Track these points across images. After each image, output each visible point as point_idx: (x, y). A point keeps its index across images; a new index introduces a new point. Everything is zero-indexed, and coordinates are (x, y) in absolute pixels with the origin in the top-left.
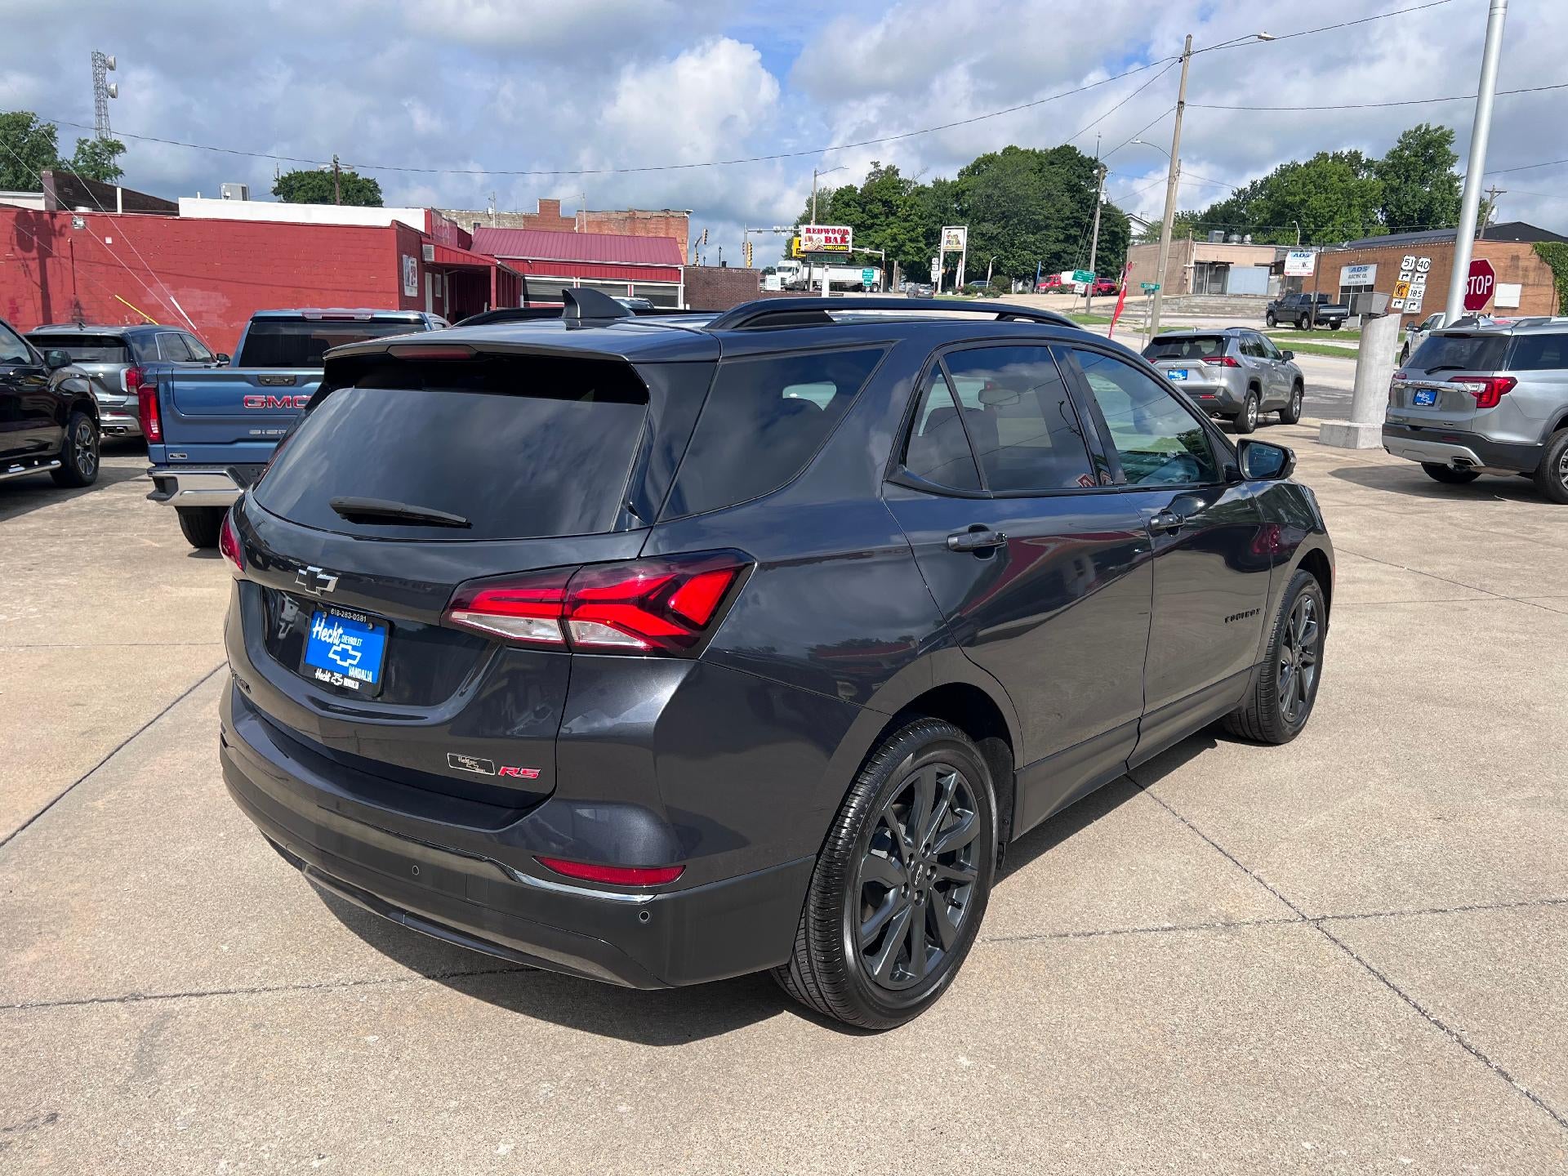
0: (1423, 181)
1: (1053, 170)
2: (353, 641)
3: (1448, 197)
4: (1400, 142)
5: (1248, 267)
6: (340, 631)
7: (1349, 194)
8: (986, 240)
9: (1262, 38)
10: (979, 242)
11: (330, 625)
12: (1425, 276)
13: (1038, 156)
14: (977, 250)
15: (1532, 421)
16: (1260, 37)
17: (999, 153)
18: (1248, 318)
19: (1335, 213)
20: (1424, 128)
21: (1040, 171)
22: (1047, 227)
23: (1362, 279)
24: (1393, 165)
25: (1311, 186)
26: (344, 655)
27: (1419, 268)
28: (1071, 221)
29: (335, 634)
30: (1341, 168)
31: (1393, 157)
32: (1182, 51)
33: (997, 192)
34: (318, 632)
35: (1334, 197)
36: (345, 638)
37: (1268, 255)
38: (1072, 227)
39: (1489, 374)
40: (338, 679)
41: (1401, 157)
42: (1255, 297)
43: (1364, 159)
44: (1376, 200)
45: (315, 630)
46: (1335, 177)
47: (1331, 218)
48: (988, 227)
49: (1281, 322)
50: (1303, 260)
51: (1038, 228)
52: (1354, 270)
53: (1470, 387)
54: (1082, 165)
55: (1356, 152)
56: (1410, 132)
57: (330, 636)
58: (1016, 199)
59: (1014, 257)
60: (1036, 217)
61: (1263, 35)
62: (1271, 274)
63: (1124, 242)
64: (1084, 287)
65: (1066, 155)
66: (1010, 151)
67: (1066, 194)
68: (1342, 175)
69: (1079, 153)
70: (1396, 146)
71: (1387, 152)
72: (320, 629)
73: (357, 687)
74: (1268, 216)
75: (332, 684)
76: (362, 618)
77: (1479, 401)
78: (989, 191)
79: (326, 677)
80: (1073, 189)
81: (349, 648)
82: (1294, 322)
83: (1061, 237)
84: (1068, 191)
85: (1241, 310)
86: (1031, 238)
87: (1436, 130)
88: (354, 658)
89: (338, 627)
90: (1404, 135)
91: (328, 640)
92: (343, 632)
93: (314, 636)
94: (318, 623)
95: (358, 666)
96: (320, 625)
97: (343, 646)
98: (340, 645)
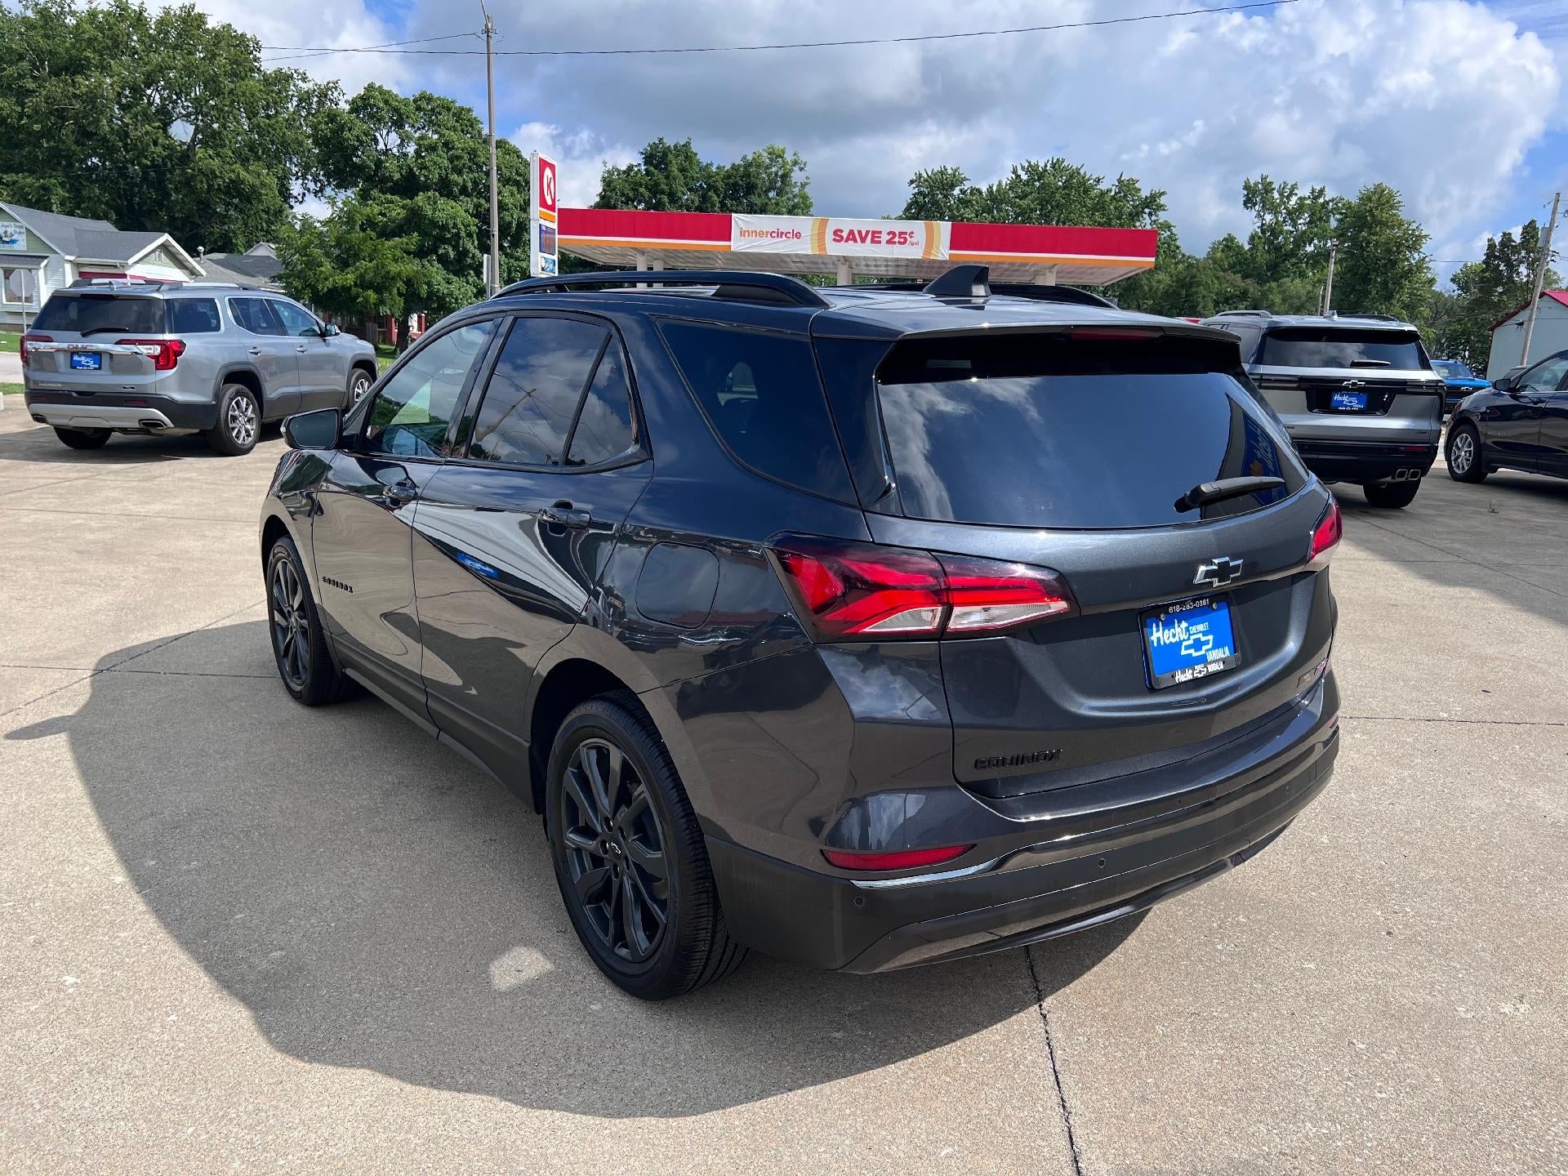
2: (1201, 627)
6: (1184, 624)
11: (1168, 624)
15: (204, 381)
26: (1198, 645)
29: (1178, 630)
34: (1158, 639)
36: (1193, 629)
39: (160, 337)
40: (1199, 671)
45: (1154, 638)
53: (143, 349)
57: (1174, 636)
72: (1160, 634)
73: (1222, 667)
75: (1197, 679)
76: (1204, 602)
77: (157, 362)
79: (1187, 676)
81: (1200, 635)
88: (1207, 642)
89: (1180, 622)
91: (1173, 640)
92: (1186, 625)
93: (1155, 644)
94: (1154, 629)
95: (1214, 648)
96: (1158, 631)
97: (1192, 637)
98: (1189, 639)
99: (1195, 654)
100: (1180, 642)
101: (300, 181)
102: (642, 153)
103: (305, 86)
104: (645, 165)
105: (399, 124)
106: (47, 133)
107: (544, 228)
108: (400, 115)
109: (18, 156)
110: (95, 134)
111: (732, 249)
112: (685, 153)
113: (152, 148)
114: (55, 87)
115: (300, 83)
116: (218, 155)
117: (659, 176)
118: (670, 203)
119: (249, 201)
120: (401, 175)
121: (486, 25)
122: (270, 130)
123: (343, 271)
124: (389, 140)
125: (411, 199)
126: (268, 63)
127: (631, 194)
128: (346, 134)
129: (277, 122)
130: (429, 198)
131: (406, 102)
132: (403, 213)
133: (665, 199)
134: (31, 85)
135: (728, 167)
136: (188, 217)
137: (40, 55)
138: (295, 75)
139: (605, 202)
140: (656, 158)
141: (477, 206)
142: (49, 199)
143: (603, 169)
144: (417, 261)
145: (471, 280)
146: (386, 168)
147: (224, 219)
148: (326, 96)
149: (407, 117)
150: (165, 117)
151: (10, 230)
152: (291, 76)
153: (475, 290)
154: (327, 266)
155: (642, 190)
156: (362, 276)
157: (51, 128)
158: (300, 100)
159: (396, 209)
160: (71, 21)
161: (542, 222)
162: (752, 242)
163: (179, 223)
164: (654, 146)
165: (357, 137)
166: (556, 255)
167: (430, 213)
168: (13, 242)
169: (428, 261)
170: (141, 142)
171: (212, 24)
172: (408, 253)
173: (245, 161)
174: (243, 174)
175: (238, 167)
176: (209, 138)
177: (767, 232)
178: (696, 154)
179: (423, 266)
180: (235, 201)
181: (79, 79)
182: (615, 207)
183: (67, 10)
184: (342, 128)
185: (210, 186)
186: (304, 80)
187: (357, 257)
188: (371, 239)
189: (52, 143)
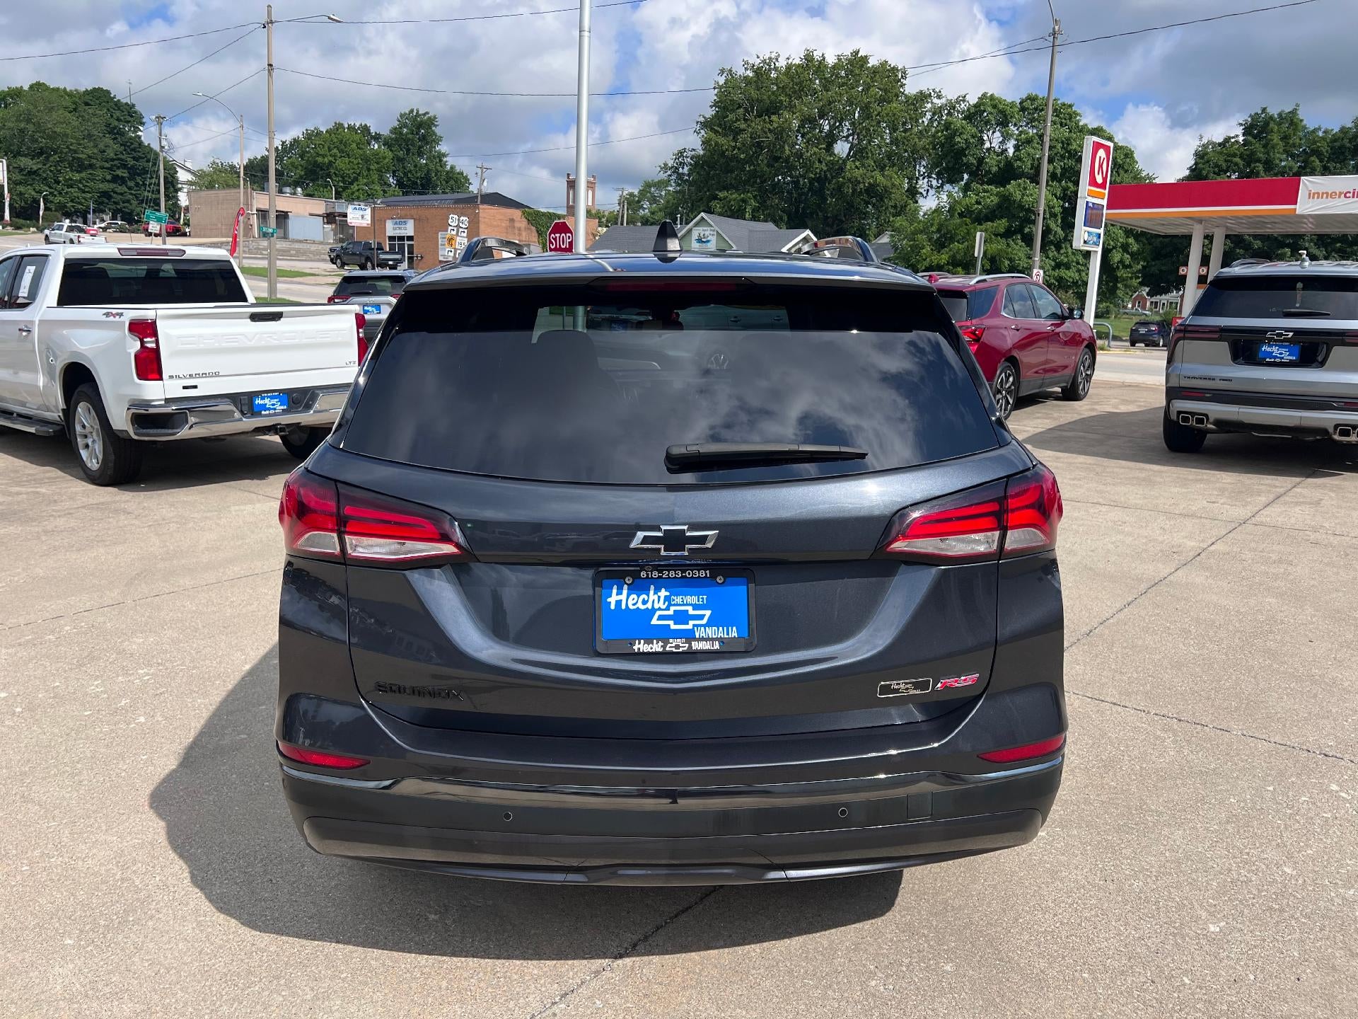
0: (420, 154)
1: (90, 111)
2: (694, 600)
3: (439, 168)
4: (399, 121)
5: (305, 217)
6: (664, 593)
7: (367, 160)
8: (25, 175)
9: (332, 19)
10: (18, 177)
11: (639, 587)
12: (466, 231)
13: (70, 94)
14: (16, 184)
16: (329, 18)
17: (26, 88)
18: (312, 261)
19: (359, 175)
20: (415, 111)
21: (75, 110)
22: (91, 166)
23: (403, 231)
24: (396, 140)
25: (335, 151)
26: (680, 617)
27: (461, 225)
28: (116, 162)
29: (653, 598)
30: (357, 138)
31: (395, 133)
32: (264, 19)
33: (31, 127)
34: (619, 603)
35: (356, 162)
37: (319, 206)
38: (118, 168)
40: (678, 646)
41: (401, 133)
42: (314, 242)
43: (373, 131)
44: (388, 167)
45: (611, 601)
46: (354, 146)
47: (356, 179)
48: (25, 162)
49: (348, 264)
50: (361, 213)
51: (81, 167)
52: (396, 223)
54: (119, 109)
55: (366, 125)
56: (405, 114)
57: (644, 602)
58: (53, 136)
59: (60, 193)
60: (81, 156)
61: (332, 16)
62: (324, 223)
63: (174, 186)
64: (158, 227)
65: (99, 97)
66: (37, 87)
67: (107, 135)
68: (359, 143)
69: (115, 97)
70: (396, 124)
71: (390, 128)
72: (622, 597)
73: (718, 649)
74: (303, 173)
75: (670, 653)
78: (22, 125)
79: (655, 647)
80: (115, 132)
81: (686, 608)
82: (359, 265)
83: (109, 177)
84: (109, 133)
85: (304, 253)
86: (77, 176)
87: (425, 114)
88: (699, 617)
90: (402, 116)
91: (643, 607)
92: (668, 594)
93: (613, 607)
94: (615, 591)
95: (708, 624)
96: (619, 593)
97: (673, 608)
98: (668, 609)
99: (673, 627)
100: (654, 610)
101: (926, 180)
102: (1241, 125)
103: (938, 102)
104: (1243, 135)
105: (1003, 123)
106: (749, 161)
107: (1090, 205)
108: (1005, 116)
109: (730, 178)
110: (780, 157)
111: (1297, 213)
112: (1291, 120)
113: (817, 165)
114: (757, 125)
115: (935, 101)
116: (863, 165)
117: (1258, 146)
118: (1265, 171)
119: (882, 200)
120: (999, 168)
121: (1054, 28)
122: (905, 141)
123: (939, 252)
124: (993, 139)
125: (1004, 187)
126: (911, 87)
127: (1224, 166)
128: (958, 139)
129: (911, 134)
130: (1019, 185)
131: (1012, 104)
132: (996, 200)
133: (1260, 167)
134: (743, 126)
135: (1336, 130)
136: (837, 216)
137: (751, 101)
138: (933, 94)
139: (1196, 173)
140: (1257, 128)
141: (1065, 189)
142: (745, 208)
143: (1198, 143)
144: (1004, 240)
145: (1051, 255)
146: (986, 163)
147: (865, 215)
148: (954, 108)
149: (1011, 117)
150: (831, 139)
151: (707, 233)
152: (930, 95)
153: (1053, 263)
154: (927, 250)
155: (1237, 160)
156: (953, 257)
157: (752, 156)
158: (934, 114)
159: (990, 196)
160: (773, 75)
161: (1090, 199)
162: (1321, 204)
163: (830, 221)
164: (1255, 117)
165: (966, 140)
166: (1102, 229)
167: (1019, 197)
168: (708, 241)
169: (1013, 240)
170: (810, 161)
171: (872, 62)
172: (996, 235)
173: (882, 169)
174: (880, 178)
175: (877, 174)
176: (858, 152)
177: (1340, 193)
178: (1302, 121)
179: (1008, 245)
180: (874, 200)
181: (774, 118)
182: (1206, 178)
183: (772, 67)
184: (955, 133)
185: (854, 190)
186: (939, 97)
187: (952, 240)
188: (967, 225)
189: (752, 167)
